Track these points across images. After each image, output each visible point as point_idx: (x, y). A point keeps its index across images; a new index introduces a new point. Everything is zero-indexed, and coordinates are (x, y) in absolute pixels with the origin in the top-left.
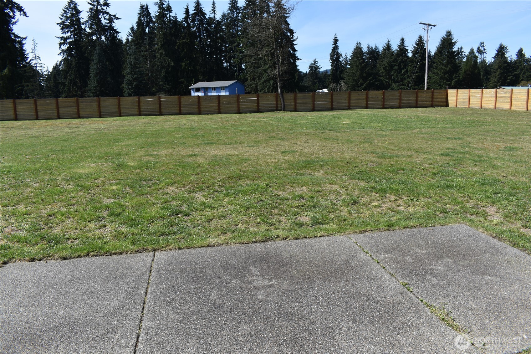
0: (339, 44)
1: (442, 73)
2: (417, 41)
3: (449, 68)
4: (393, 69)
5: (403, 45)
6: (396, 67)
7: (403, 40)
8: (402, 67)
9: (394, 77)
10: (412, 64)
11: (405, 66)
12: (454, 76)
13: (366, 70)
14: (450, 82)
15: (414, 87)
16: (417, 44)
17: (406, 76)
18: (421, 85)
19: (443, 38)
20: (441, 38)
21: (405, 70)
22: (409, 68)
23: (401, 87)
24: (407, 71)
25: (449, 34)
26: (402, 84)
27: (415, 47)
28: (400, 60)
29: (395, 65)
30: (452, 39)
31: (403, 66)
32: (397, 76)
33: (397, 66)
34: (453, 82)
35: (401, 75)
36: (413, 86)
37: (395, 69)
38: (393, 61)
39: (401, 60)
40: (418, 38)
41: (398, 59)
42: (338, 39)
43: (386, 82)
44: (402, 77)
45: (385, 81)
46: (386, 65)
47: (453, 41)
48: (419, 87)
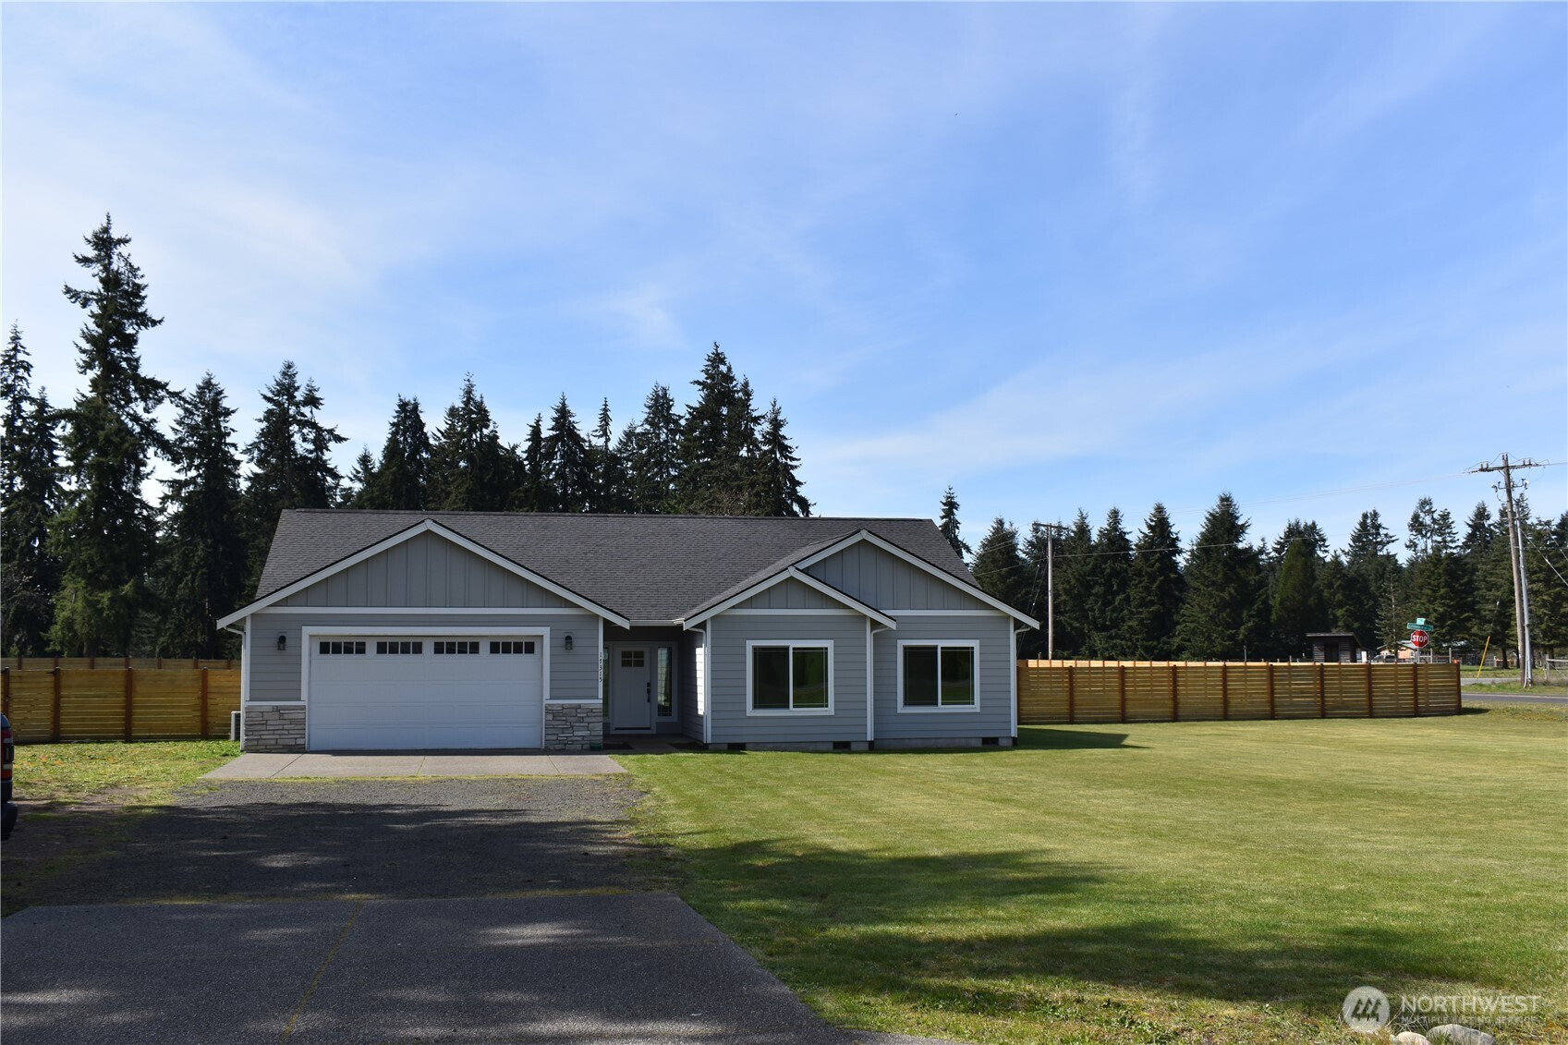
0: (958, 515)
1: (1214, 606)
2: (1152, 521)
3: (1230, 593)
4: (1092, 594)
5: (1116, 529)
6: (1097, 589)
7: (1115, 515)
8: (1115, 588)
9: (1093, 617)
10: (1140, 582)
11: (1123, 586)
12: (1244, 615)
13: (1019, 596)
14: (1233, 632)
15: (1145, 643)
16: (1150, 527)
17: (1125, 611)
18: (1165, 638)
19: (1211, 514)
20: (1208, 515)
21: (1122, 596)
22: (1132, 593)
23: (1114, 641)
24: (1127, 600)
25: (1226, 501)
26: (1116, 634)
27: (1146, 536)
28: (1108, 571)
29: (1096, 583)
30: (1237, 518)
31: (1118, 584)
32: (1103, 612)
33: (1100, 585)
34: (1242, 630)
35: (1114, 611)
36: (1143, 640)
37: (1096, 595)
38: (1093, 572)
39: (1112, 568)
40: (1153, 512)
41: (1104, 566)
42: (955, 503)
43: (1073, 628)
44: (1115, 615)
45: (1070, 625)
46: (1073, 581)
47: (1240, 522)
48: (1159, 643)
